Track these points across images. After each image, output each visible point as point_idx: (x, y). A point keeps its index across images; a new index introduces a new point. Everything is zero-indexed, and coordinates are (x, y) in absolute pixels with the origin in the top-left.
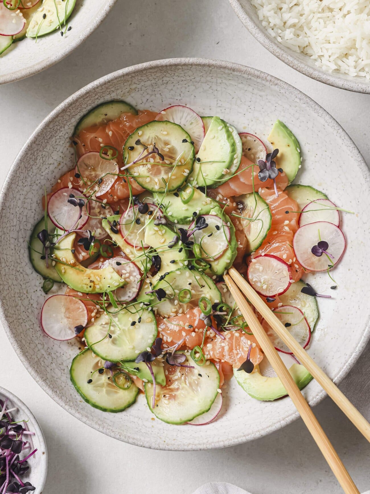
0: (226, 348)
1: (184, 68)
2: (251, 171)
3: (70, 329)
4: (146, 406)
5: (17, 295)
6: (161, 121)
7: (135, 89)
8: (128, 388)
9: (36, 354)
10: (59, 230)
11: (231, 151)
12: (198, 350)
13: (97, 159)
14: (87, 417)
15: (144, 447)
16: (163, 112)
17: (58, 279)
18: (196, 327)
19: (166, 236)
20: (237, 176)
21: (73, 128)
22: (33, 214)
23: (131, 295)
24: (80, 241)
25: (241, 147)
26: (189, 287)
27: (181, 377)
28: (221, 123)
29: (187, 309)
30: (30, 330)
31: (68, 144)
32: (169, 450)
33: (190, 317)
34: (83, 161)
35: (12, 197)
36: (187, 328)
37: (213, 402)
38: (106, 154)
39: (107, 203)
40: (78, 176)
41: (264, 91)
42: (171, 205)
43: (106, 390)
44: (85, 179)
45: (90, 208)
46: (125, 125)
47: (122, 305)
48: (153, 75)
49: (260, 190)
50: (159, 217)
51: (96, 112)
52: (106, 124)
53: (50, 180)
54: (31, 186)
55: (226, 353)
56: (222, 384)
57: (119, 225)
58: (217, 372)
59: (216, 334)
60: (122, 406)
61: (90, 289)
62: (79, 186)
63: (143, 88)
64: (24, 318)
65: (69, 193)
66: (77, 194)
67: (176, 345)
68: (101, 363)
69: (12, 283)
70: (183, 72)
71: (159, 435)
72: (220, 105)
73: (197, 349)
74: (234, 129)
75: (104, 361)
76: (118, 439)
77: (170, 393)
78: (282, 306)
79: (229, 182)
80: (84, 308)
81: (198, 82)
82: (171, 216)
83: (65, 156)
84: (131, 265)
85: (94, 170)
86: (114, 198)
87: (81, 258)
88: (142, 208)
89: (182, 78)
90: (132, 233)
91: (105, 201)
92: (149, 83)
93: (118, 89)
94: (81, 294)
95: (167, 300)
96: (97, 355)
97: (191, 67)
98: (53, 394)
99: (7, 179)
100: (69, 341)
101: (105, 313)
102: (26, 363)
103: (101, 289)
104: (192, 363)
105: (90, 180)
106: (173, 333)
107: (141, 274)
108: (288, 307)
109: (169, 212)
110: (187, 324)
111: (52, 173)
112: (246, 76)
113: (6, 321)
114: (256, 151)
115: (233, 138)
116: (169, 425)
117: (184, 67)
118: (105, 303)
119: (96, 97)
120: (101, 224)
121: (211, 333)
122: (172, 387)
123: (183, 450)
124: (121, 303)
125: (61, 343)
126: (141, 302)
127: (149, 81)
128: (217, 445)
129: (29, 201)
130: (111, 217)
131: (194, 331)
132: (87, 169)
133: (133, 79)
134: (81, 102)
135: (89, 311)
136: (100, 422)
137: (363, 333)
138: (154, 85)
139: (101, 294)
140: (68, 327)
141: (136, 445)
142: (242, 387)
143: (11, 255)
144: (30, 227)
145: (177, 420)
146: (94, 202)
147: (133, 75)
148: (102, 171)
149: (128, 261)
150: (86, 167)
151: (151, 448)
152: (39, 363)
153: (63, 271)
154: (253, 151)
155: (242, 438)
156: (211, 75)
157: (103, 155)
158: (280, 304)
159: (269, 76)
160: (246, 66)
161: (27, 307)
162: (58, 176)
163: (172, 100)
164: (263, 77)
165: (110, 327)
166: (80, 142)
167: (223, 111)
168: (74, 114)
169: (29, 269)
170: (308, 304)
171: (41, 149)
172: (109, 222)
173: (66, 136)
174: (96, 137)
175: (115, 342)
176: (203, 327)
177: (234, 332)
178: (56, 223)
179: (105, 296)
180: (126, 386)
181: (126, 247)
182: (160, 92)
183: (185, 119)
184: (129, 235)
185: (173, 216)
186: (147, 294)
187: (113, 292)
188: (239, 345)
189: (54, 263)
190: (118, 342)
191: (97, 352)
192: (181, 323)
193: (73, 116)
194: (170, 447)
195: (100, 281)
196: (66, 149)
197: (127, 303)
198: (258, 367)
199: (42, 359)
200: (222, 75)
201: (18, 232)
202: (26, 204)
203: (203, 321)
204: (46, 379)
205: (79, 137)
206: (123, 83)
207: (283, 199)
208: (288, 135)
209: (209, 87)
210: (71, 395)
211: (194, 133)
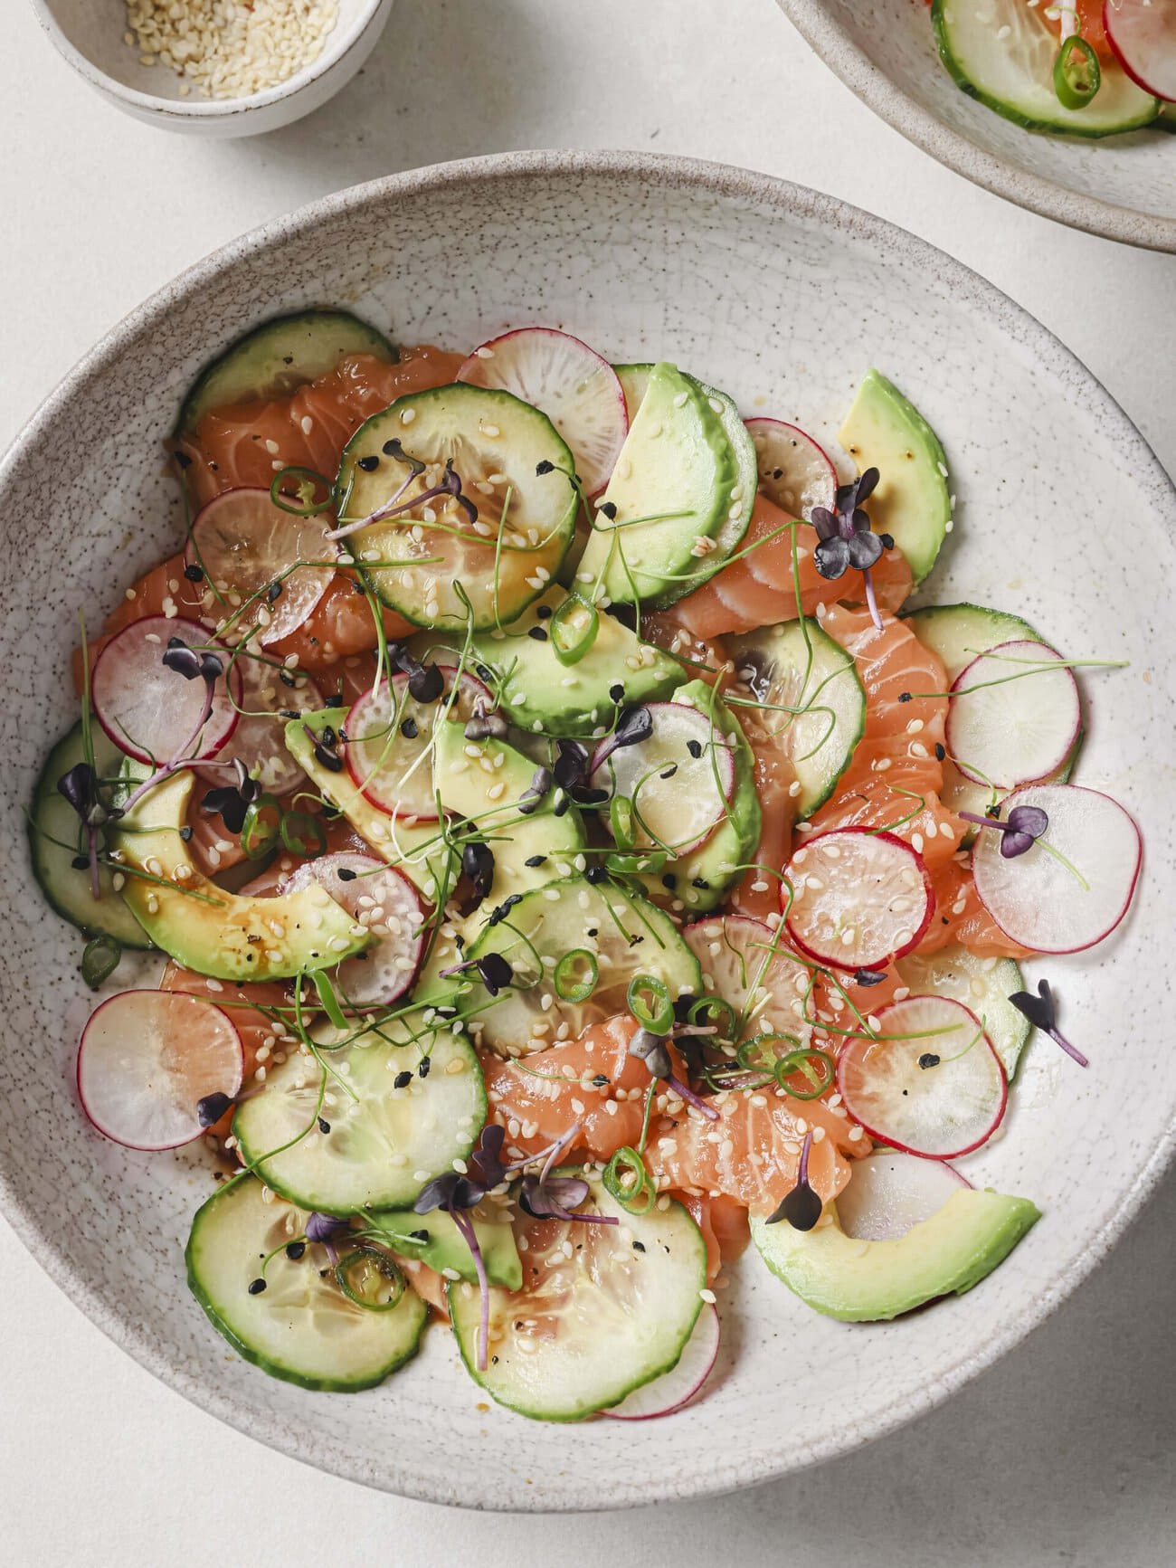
0: (726, 1149)
1: (554, 187)
2: (786, 546)
3: (181, 1108)
4: (457, 1365)
6: (476, 386)
7: (386, 268)
8: (392, 1304)
9: (62, 1198)
10: (135, 766)
11: (720, 474)
12: (628, 1160)
13: (260, 514)
14: (251, 1410)
15: (458, 1505)
16: (483, 353)
17: (135, 936)
18: (619, 1083)
19: (508, 776)
20: (741, 561)
21: (174, 406)
22: (41, 712)
23: (390, 982)
24: (207, 802)
25: (753, 462)
26: (589, 944)
27: (574, 1255)
28: (681, 383)
29: (584, 1025)
30: (41, 1114)
31: (158, 467)
32: (546, 1511)
33: (597, 1050)
34: (213, 522)
36: (587, 1086)
37: (687, 1337)
38: (291, 495)
39: (300, 669)
40: (195, 576)
41: (826, 266)
42: (521, 669)
43: (316, 1316)
44: (222, 585)
45: (242, 687)
46: (355, 398)
47: (362, 1017)
48: (449, 214)
49: (821, 610)
50: (480, 714)
51: (255, 350)
52: (287, 392)
53: (97, 590)
54: (31, 612)
55: (724, 1165)
56: (714, 1275)
57: (346, 740)
58: (694, 1232)
59: (687, 1103)
60: (375, 1369)
61: (250, 967)
62: (201, 610)
63: (417, 267)
64: (17, 1074)
65: (167, 635)
66: (194, 637)
67: (554, 1149)
68: (294, 1224)
70: (550, 204)
71: (507, 1460)
72: (678, 326)
73: (625, 1156)
74: (727, 404)
75: (303, 1216)
76: (365, 1483)
77: (540, 1314)
78: (909, 998)
79: (713, 583)
80: (231, 1032)
81: (603, 243)
82: (522, 707)
83: (149, 509)
84: (390, 877)
85: (252, 552)
86: (322, 652)
87: (213, 858)
88: (421, 681)
89: (549, 228)
90: (388, 768)
91: (292, 660)
92: (434, 245)
93: (329, 267)
94: (215, 986)
95: (515, 992)
96: (281, 1194)
97: (579, 181)
98: (131, 1335)
100: (180, 1152)
101: (304, 1047)
102: (29, 1231)
103: (287, 965)
104: (608, 1206)
105: (241, 589)
106: (541, 1108)
107: (425, 910)
108: (926, 1001)
109: (514, 694)
110: (588, 1073)
111: (105, 569)
112: (765, 209)
114: (799, 478)
115: (724, 434)
116: (539, 1425)
117: (555, 183)
118: (302, 1014)
119: (255, 292)
120: (280, 739)
121: (670, 1100)
122: (543, 1292)
123: (595, 1506)
124: (356, 1012)
125: (150, 1158)
126: (427, 1007)
127: (435, 239)
128: (714, 1483)
129: (24, 663)
130: (314, 715)
131: (612, 1096)
132: (226, 552)
133: (382, 227)
134: (200, 309)
135: (249, 1044)
136: (299, 1429)
138: (451, 253)
139: (286, 984)
140: (173, 1103)
141: (430, 1501)
142: (783, 1279)
144: (30, 755)
145: (569, 1404)
146: (254, 663)
148: (279, 556)
149: (379, 866)
150: (222, 545)
151: (482, 1509)
152: (75, 1229)
153: (152, 908)
154: (792, 478)
155: (797, 1453)
156: (646, 213)
157: (282, 499)
158: (901, 992)
159: (845, 209)
160: (765, 176)
161: (27, 1037)
162: (127, 576)
163: (513, 311)
164: (824, 212)
165: (322, 1096)
166: (199, 457)
167: (687, 344)
168: (176, 354)
169: (30, 906)
170: (995, 989)
171: (64, 477)
172: (310, 732)
173: (151, 437)
174: (256, 438)
175: (342, 1146)
176: (643, 1084)
177: (748, 1093)
178: (124, 739)
179: (302, 989)
180: (384, 1299)
181: (370, 819)
182: (472, 281)
183: (561, 372)
184: (378, 775)
185: (528, 706)
186: (447, 977)
187: (330, 971)
188: (768, 1138)
189: (119, 881)
190: (350, 1146)
191: (279, 1182)
192: (567, 1070)
193: (175, 363)
194: (549, 1501)
195: (283, 938)
196: (151, 481)
197: (380, 1011)
198: (833, 1208)
199: (85, 1217)
200: (685, 209)
202: (16, 673)
203: (642, 1062)
204: (102, 1286)
205: (195, 437)
206: (345, 244)
207: (899, 643)
208: (907, 419)
209: (641, 259)
210: (193, 1336)
211: (589, 420)
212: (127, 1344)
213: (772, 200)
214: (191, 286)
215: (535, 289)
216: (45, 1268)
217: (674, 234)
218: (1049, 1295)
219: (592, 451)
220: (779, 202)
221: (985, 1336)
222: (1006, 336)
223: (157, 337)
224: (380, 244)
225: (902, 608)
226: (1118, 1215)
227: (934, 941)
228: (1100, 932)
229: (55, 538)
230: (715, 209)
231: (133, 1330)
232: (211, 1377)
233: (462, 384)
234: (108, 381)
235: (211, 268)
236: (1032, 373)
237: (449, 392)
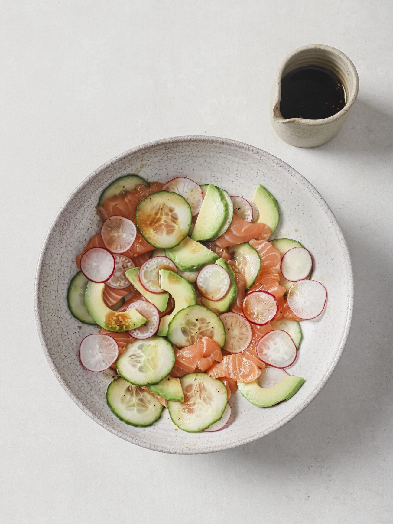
0: (231, 368)
1: (183, 144)
4: (170, 420)
5: (59, 337)
6: (167, 191)
7: (145, 165)
9: (77, 384)
10: (91, 283)
11: (225, 210)
14: (121, 432)
15: (170, 453)
17: (93, 322)
20: (230, 229)
21: (98, 199)
22: (69, 271)
23: (152, 331)
25: (232, 206)
28: (215, 189)
30: (72, 364)
31: (95, 212)
32: (191, 454)
33: (200, 346)
34: (107, 224)
35: (50, 256)
36: (198, 354)
37: (223, 412)
41: (248, 161)
43: (137, 409)
45: (116, 263)
46: (139, 195)
48: (159, 152)
49: (250, 241)
51: (116, 185)
52: (124, 194)
53: (81, 242)
54: (66, 247)
55: (231, 371)
56: (230, 397)
58: (224, 388)
60: (151, 422)
63: (153, 164)
64: (66, 355)
66: (104, 252)
68: (131, 388)
69: (55, 327)
70: (183, 148)
71: (182, 442)
72: (214, 175)
74: (226, 193)
75: (133, 386)
76: (148, 448)
77: (189, 408)
78: (273, 331)
79: (224, 235)
80: (115, 343)
81: (196, 157)
83: (93, 223)
84: (151, 306)
86: (134, 254)
87: (110, 303)
89: (183, 154)
90: (149, 281)
92: (156, 159)
93: (132, 165)
96: (128, 381)
97: (189, 143)
98: (93, 415)
99: (45, 241)
100: (105, 372)
102: (69, 392)
103: (127, 328)
107: (160, 314)
111: (83, 237)
113: (51, 358)
114: (243, 210)
115: (225, 200)
116: (189, 433)
119: (115, 172)
120: (124, 275)
122: (189, 402)
123: (202, 453)
125: (98, 374)
127: (156, 158)
128: (230, 446)
129: (65, 260)
130: (132, 269)
131: (204, 357)
133: (144, 155)
134: (102, 176)
135: (120, 346)
137: (339, 346)
138: (160, 161)
140: (102, 360)
141: (164, 452)
142: (246, 398)
143: (53, 303)
144: (67, 281)
145: (196, 428)
147: (143, 152)
148: (123, 232)
149: (149, 304)
151: (176, 454)
152: (80, 391)
154: (242, 210)
155: (249, 439)
156: (205, 150)
159: (251, 147)
160: (232, 140)
161: (68, 346)
162: (88, 239)
163: (175, 173)
164: (246, 148)
166: (104, 210)
167: (216, 180)
168: (97, 187)
169: (68, 316)
170: (293, 328)
171: (72, 216)
173: (93, 205)
174: (116, 205)
178: (89, 277)
181: (145, 293)
183: (187, 187)
184: (147, 283)
190: (144, 370)
191: (127, 379)
193: (97, 189)
194: (191, 452)
195: (127, 321)
196: (93, 216)
198: (257, 381)
199: (82, 388)
200: (214, 148)
201: (58, 285)
202: (63, 262)
204: (86, 404)
205: (103, 206)
206: (136, 160)
207: (268, 248)
208: (268, 195)
209: (204, 160)
210: (108, 415)
211: (194, 198)
212: (92, 418)
213: (234, 146)
214: (100, 171)
215: (181, 168)
216: (73, 400)
217: (212, 154)
218: (307, 400)
219: (195, 205)
220: (236, 146)
221: (293, 410)
222: (290, 175)
223: (93, 183)
224: (144, 159)
225: (269, 239)
226: (323, 381)
227: (279, 317)
228: (317, 314)
229: (71, 230)
230: (221, 148)
231: (94, 414)
232: (112, 425)
233: (163, 191)
234: (81, 194)
235: (104, 167)
236: (297, 184)
237: (161, 193)
